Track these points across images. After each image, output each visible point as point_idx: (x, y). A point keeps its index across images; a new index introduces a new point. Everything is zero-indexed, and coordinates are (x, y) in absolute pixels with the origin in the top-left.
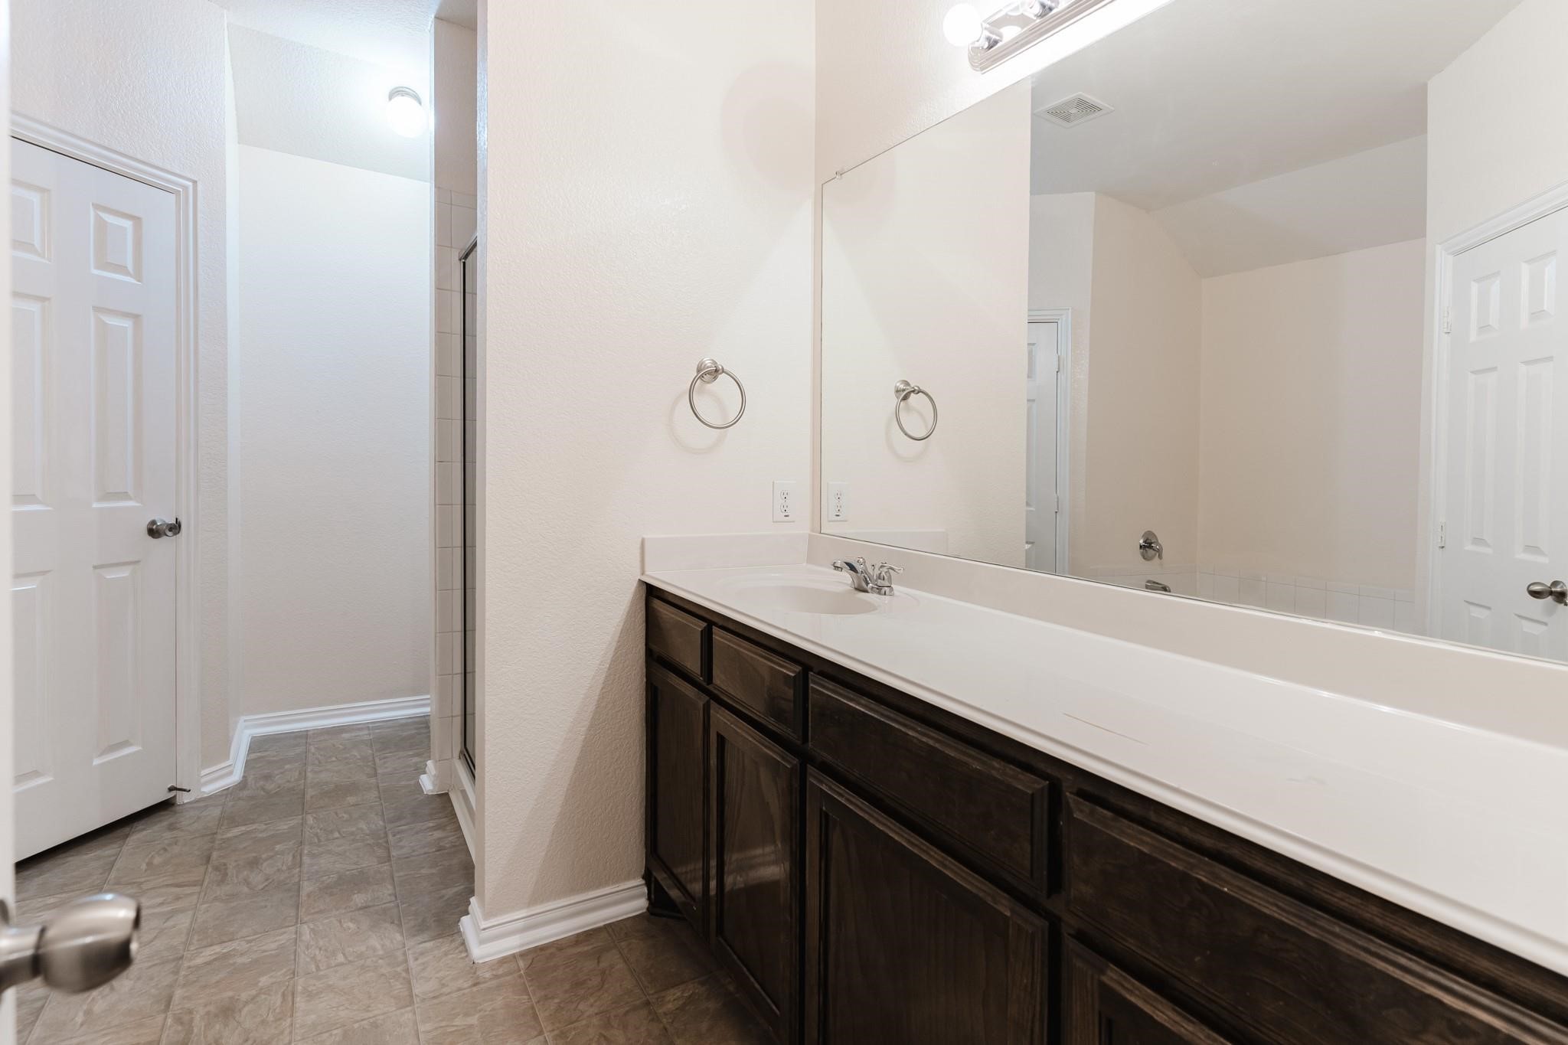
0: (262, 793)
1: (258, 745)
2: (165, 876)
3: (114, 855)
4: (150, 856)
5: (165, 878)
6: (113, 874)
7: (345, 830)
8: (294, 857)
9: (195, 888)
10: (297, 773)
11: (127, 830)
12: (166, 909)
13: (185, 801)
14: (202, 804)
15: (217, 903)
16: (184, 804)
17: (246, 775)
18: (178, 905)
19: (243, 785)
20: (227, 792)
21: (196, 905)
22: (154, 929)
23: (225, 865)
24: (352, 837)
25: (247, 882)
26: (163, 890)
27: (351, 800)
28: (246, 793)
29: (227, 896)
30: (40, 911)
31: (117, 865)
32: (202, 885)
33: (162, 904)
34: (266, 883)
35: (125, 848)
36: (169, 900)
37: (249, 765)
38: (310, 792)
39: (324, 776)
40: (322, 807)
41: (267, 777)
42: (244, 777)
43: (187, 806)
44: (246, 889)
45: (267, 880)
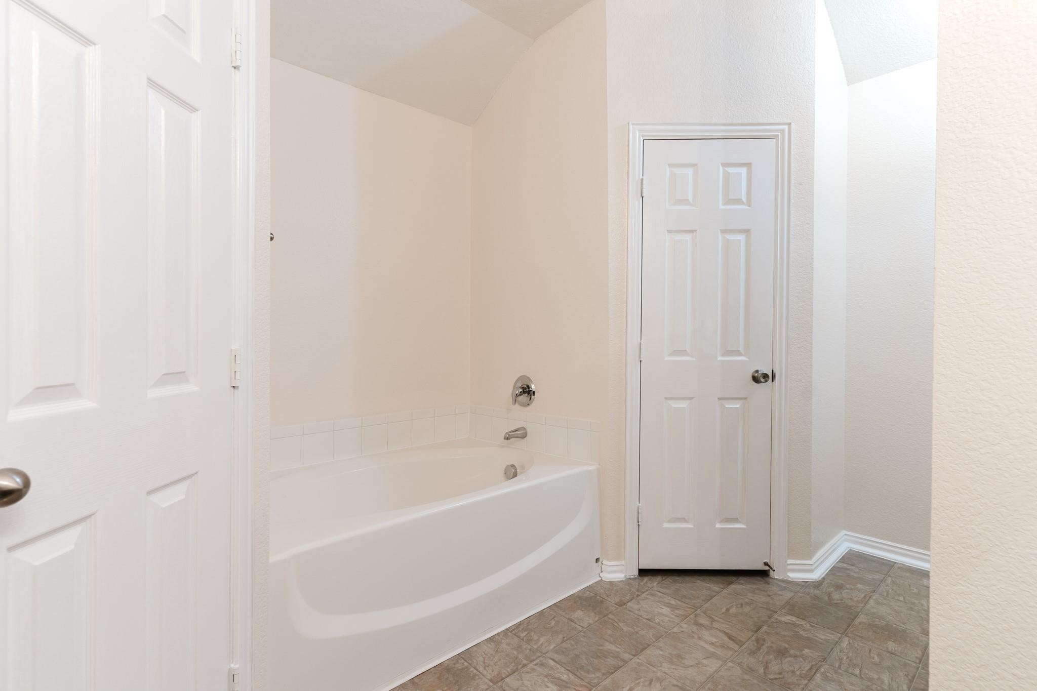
0: (827, 598)
1: (851, 558)
2: (728, 625)
3: (716, 592)
4: (731, 605)
5: (727, 626)
6: (707, 605)
7: (867, 672)
8: (811, 668)
9: (736, 645)
10: (863, 596)
11: (734, 578)
12: (711, 649)
13: (776, 577)
14: (783, 585)
15: (739, 668)
16: (775, 579)
17: (825, 578)
18: (719, 651)
19: (818, 584)
20: (805, 584)
21: (727, 659)
22: (696, 659)
23: (764, 640)
24: (869, 684)
25: (766, 667)
26: (720, 634)
27: (892, 646)
28: (817, 592)
29: (748, 667)
30: (664, 605)
31: (714, 600)
32: (741, 646)
33: (712, 644)
34: (777, 676)
35: (725, 591)
36: (718, 644)
37: (833, 571)
38: (862, 618)
39: (883, 610)
40: (862, 637)
41: (839, 587)
42: (824, 578)
43: (775, 581)
44: (761, 671)
45: (780, 674)
